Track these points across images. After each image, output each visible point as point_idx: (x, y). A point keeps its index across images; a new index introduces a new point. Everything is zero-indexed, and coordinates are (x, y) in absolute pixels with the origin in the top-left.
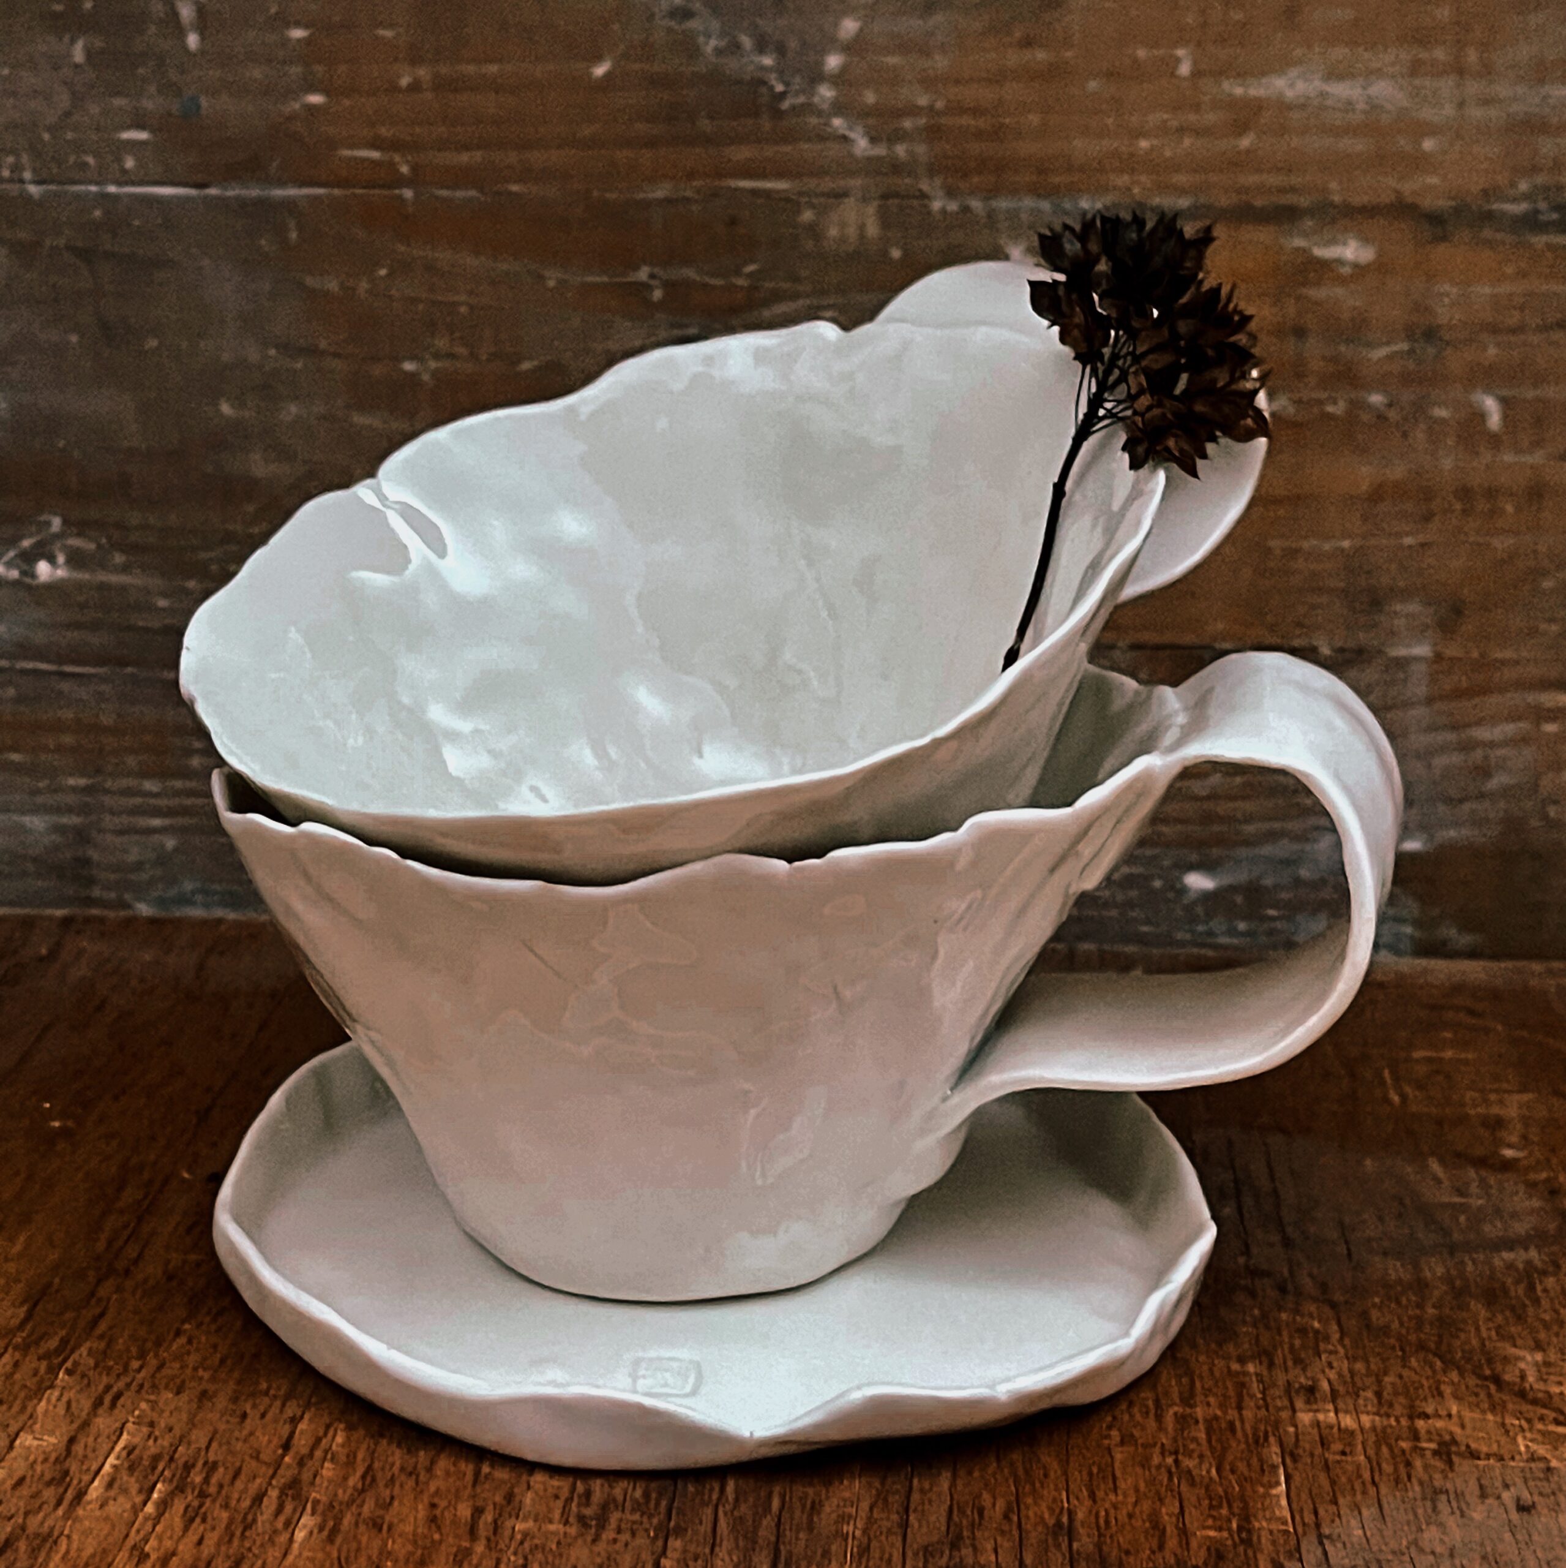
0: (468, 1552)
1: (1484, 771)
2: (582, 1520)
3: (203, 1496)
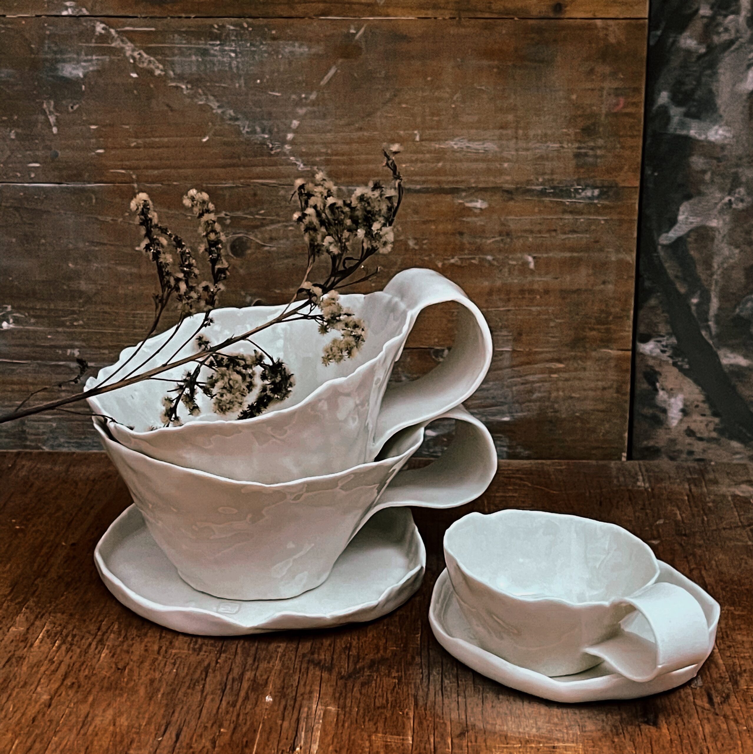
0: (157, 659)
1: (531, 392)
2: (194, 650)
3: (71, 644)
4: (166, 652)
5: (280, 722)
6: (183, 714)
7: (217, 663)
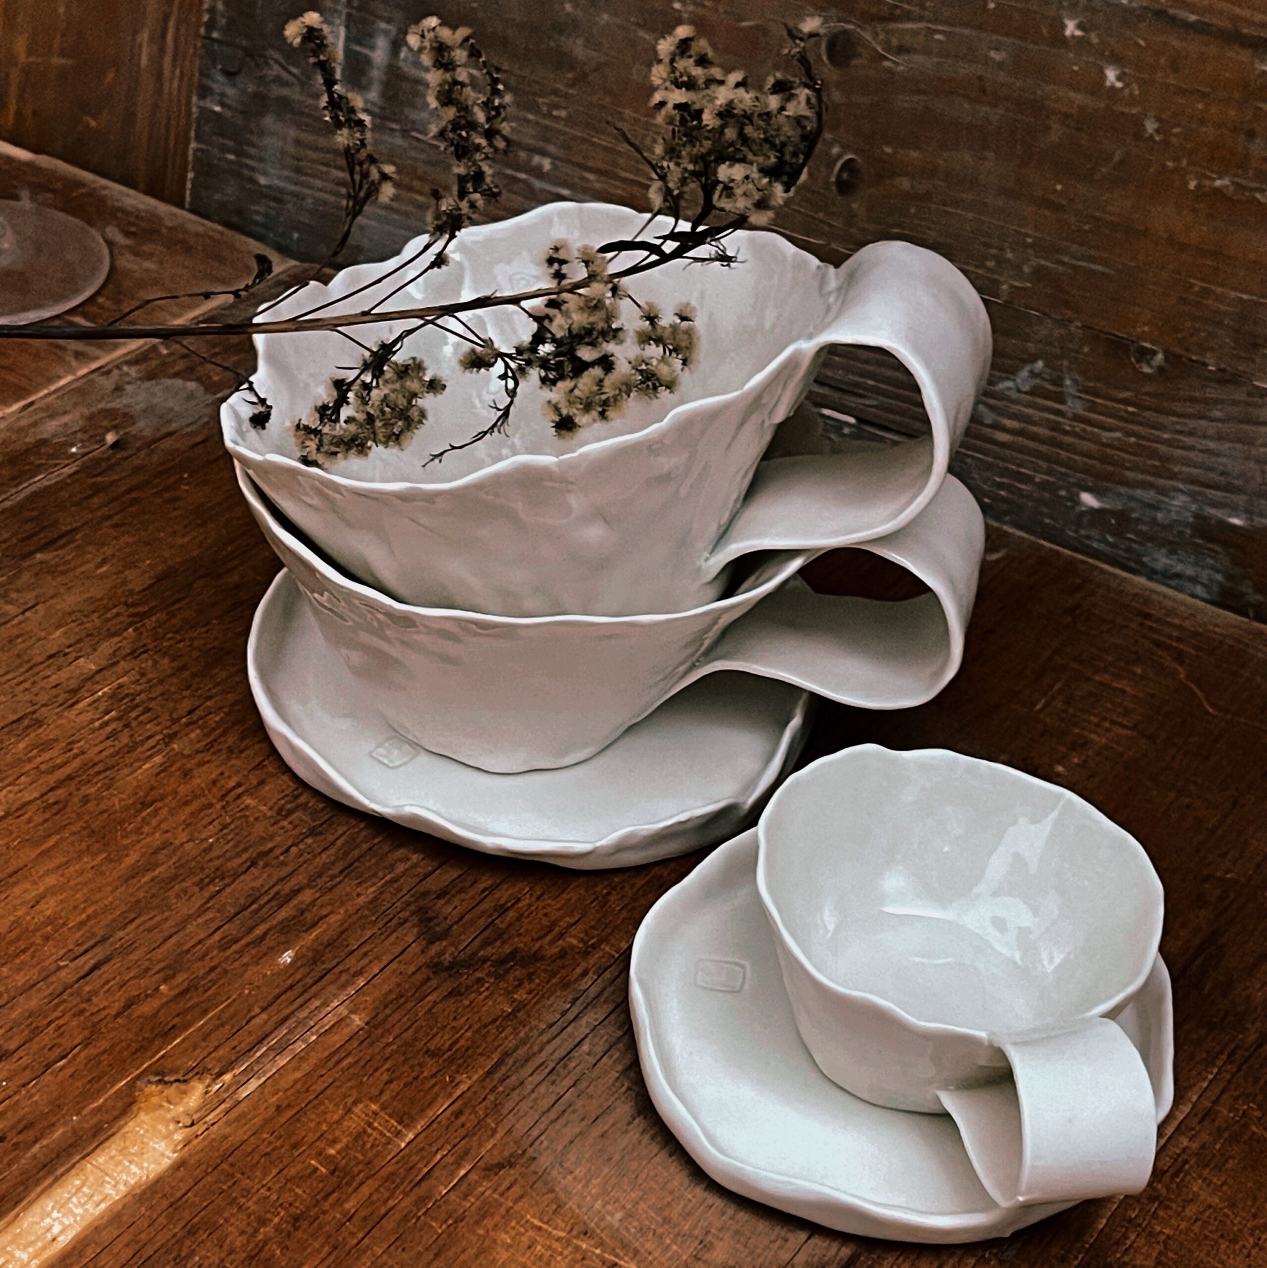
0: (211, 806)
2: (279, 811)
3: (126, 726)
4: (239, 796)
5: (257, 1010)
6: (142, 928)
7: (287, 850)
